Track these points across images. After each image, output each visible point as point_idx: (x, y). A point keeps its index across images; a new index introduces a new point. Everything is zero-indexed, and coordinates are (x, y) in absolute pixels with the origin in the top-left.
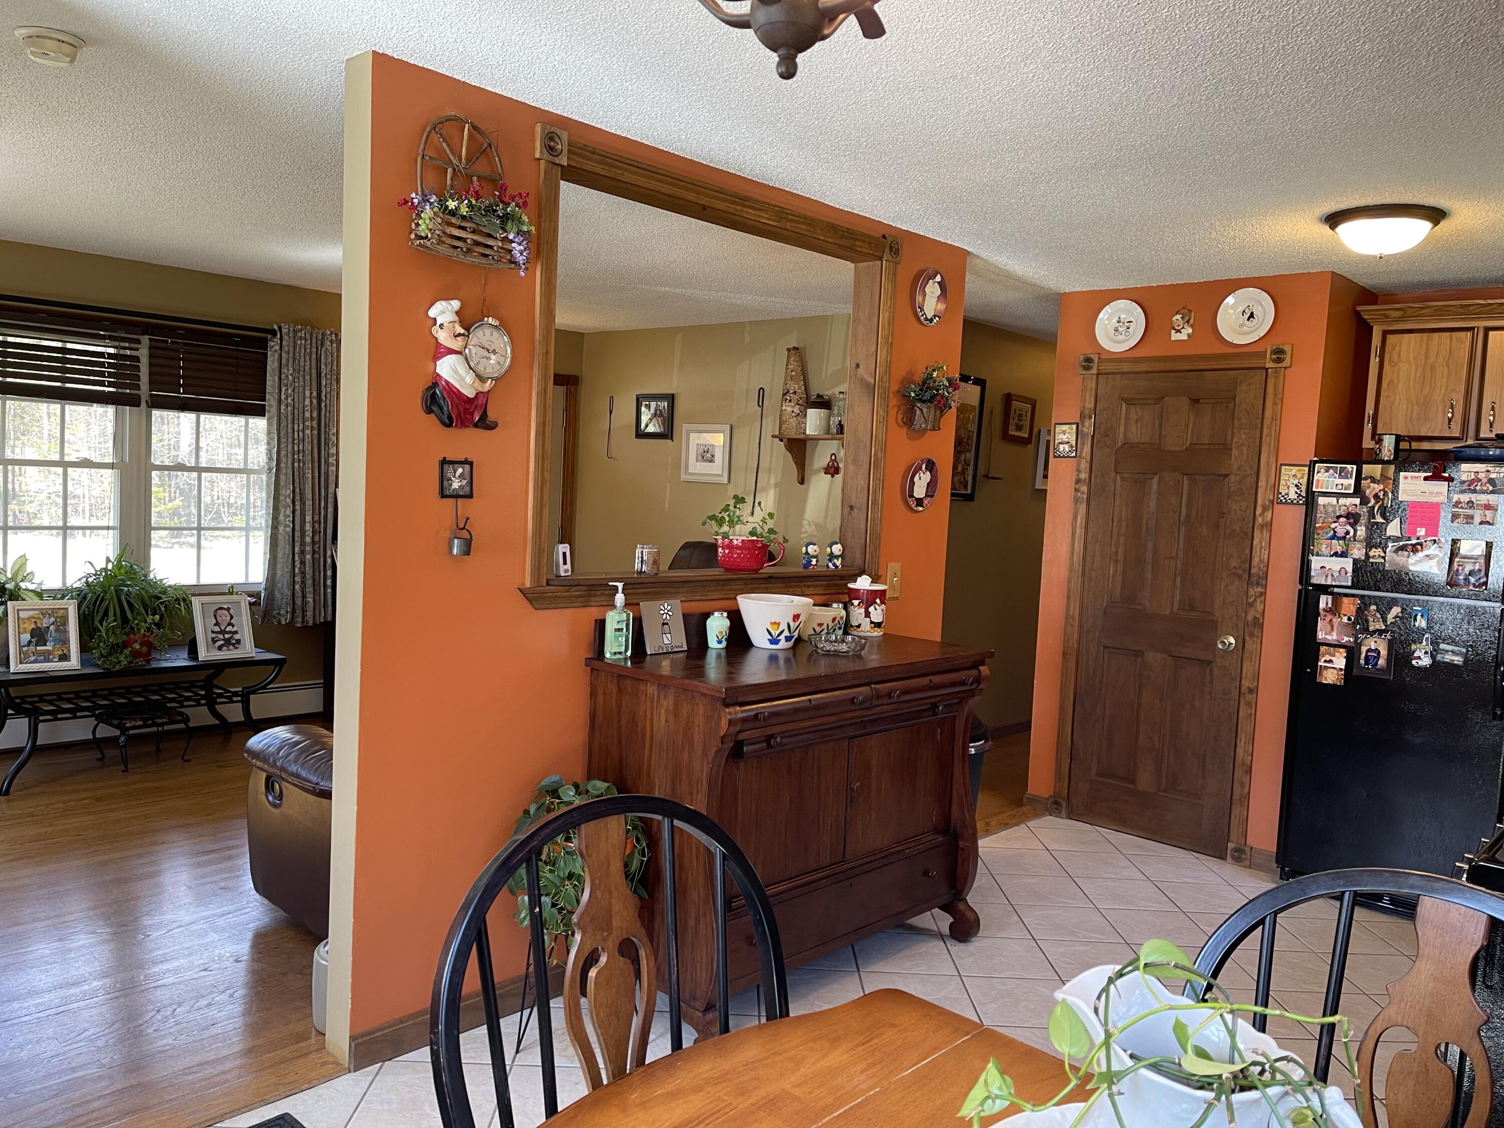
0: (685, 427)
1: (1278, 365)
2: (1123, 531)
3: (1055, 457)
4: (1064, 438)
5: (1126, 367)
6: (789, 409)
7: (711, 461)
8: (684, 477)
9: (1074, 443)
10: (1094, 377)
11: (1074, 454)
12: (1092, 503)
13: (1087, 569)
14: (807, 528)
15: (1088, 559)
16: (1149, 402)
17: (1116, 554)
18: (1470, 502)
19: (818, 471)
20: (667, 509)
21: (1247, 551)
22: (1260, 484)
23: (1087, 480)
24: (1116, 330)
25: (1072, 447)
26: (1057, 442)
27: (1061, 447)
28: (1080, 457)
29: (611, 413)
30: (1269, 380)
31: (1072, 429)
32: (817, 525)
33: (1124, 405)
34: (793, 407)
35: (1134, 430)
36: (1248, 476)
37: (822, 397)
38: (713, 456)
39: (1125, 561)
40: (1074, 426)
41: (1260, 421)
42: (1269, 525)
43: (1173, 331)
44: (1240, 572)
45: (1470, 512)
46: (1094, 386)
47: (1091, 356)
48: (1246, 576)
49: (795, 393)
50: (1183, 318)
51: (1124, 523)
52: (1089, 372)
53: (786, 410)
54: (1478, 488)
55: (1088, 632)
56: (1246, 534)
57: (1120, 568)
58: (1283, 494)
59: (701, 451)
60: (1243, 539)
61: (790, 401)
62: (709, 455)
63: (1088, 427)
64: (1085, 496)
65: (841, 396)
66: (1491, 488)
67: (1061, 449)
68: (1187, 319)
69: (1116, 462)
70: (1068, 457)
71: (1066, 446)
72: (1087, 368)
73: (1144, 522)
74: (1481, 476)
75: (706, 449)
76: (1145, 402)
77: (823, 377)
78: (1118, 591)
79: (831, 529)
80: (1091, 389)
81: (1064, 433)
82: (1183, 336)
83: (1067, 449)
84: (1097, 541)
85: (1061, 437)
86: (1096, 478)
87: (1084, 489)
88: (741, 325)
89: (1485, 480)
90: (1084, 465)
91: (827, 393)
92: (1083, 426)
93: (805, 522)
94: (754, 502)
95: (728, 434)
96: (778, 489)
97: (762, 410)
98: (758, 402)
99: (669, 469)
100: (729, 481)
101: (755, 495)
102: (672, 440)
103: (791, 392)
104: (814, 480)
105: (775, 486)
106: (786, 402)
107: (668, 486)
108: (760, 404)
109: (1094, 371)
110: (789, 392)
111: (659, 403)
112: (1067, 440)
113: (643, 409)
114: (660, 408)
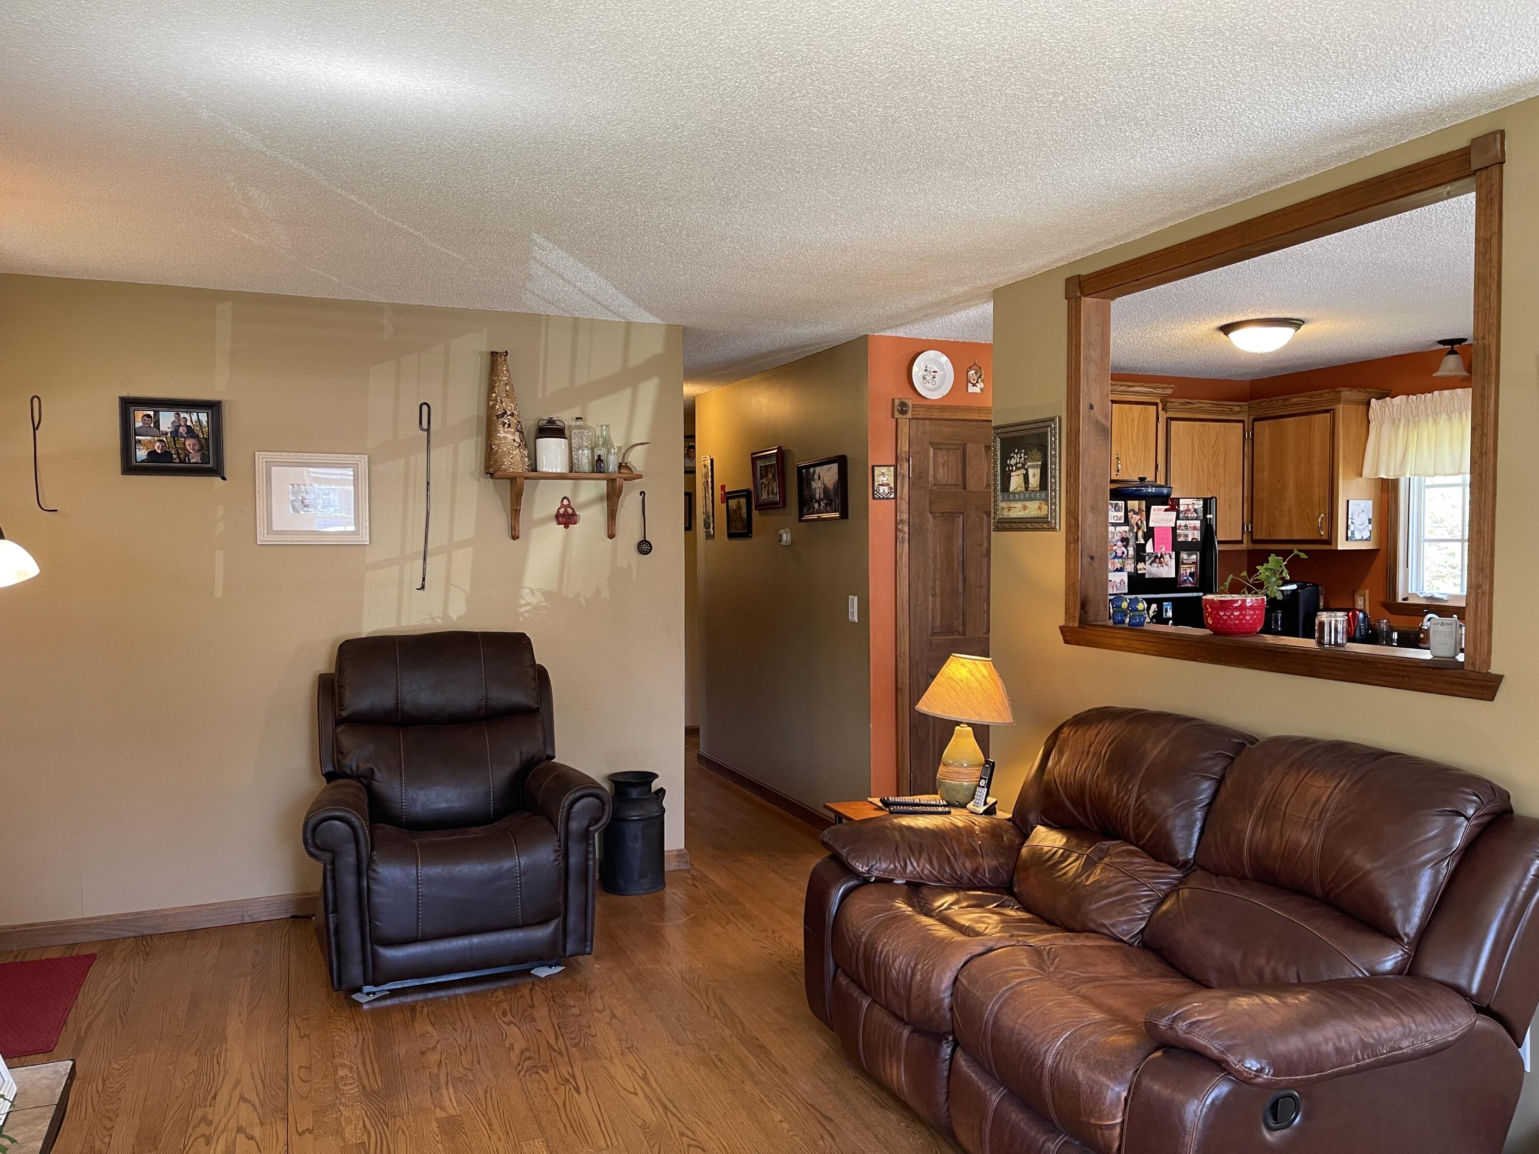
0: (261, 457)
2: (938, 567)
3: (874, 498)
4: (884, 480)
5: (935, 414)
6: (510, 437)
8: (263, 538)
9: (892, 485)
10: (908, 420)
12: (912, 542)
13: (912, 606)
14: (530, 599)
15: (914, 596)
16: (952, 447)
17: (934, 588)
18: (1186, 526)
19: (543, 521)
20: (219, 593)
23: (907, 520)
24: (924, 378)
25: (891, 488)
26: (876, 484)
27: (881, 488)
29: (35, 429)
32: (546, 594)
33: (932, 449)
34: (514, 434)
35: (941, 472)
37: (552, 421)
39: (942, 594)
40: (892, 468)
43: (969, 384)
45: (1186, 532)
46: (908, 429)
47: (906, 401)
49: (512, 415)
50: (976, 373)
51: (938, 559)
52: (904, 416)
54: (1189, 515)
55: (917, 664)
57: (938, 600)
61: (509, 426)
63: (904, 468)
64: (907, 536)
65: (578, 423)
66: (1196, 515)
67: (881, 491)
68: (979, 374)
69: (931, 503)
70: (888, 498)
71: (886, 488)
72: (902, 412)
73: (955, 555)
74: (1190, 507)
76: (949, 447)
78: (938, 623)
79: (571, 596)
80: (906, 436)
81: (883, 474)
82: (977, 390)
83: (887, 491)
84: (918, 578)
85: (879, 479)
86: (915, 518)
87: (906, 529)
88: (375, 308)
89: (1192, 510)
90: (904, 506)
91: (556, 417)
92: (901, 468)
93: (525, 591)
94: (424, 569)
95: (365, 469)
96: (470, 549)
97: (428, 435)
98: (421, 423)
99: (220, 527)
100: (370, 542)
101: (425, 559)
102: (224, 479)
103: (509, 413)
104: (535, 532)
105: (464, 544)
106: (504, 426)
107: (219, 553)
108: (425, 426)
109: (909, 415)
110: (506, 413)
111: (182, 415)
112: (886, 482)
113: (139, 424)
114: (189, 423)
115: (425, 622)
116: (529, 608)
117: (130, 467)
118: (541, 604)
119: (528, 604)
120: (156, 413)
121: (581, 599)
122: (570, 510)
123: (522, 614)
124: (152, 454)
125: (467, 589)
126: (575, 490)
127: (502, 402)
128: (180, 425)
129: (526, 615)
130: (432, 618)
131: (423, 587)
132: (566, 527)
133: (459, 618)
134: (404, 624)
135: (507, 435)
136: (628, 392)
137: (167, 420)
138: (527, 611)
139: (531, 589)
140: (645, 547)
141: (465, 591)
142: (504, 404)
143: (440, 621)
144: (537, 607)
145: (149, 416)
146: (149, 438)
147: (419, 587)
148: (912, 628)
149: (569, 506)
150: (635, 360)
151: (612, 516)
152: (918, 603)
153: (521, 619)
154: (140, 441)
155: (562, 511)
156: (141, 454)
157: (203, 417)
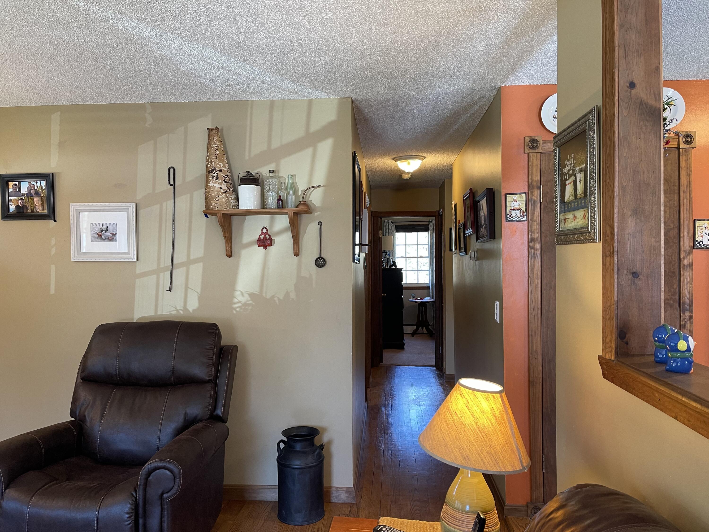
0: (73, 207)
1: (688, 146)
3: (507, 221)
4: (516, 206)
6: (217, 186)
7: (112, 238)
8: (74, 257)
9: (524, 209)
10: (539, 155)
11: (525, 218)
12: (545, 258)
13: (544, 311)
14: (240, 298)
15: (545, 303)
19: (249, 245)
20: (52, 291)
21: (676, 286)
22: (682, 235)
23: (539, 239)
25: (523, 212)
26: (508, 209)
27: (513, 213)
28: (532, 220)
30: (681, 157)
31: (521, 197)
32: (251, 295)
34: (221, 184)
36: (671, 229)
37: (251, 174)
38: (114, 235)
40: (524, 196)
41: (677, 188)
42: (691, 265)
44: (672, 302)
46: (539, 162)
47: (536, 138)
48: (676, 305)
49: (221, 170)
52: (536, 151)
53: (213, 187)
56: (674, 273)
58: (699, 241)
59: (97, 230)
60: (671, 277)
61: (217, 178)
62: (108, 234)
63: (536, 195)
64: (539, 252)
65: (271, 174)
67: (513, 215)
70: (520, 221)
71: (518, 213)
72: (533, 148)
75: (104, 228)
77: (247, 157)
79: (268, 297)
80: (537, 165)
81: (515, 201)
83: (519, 215)
85: (511, 205)
86: (546, 237)
87: (538, 246)
88: (141, 107)
90: (536, 227)
91: (255, 171)
92: (532, 195)
93: (237, 293)
94: (171, 278)
95: (133, 212)
96: (201, 264)
97: (174, 188)
98: (169, 180)
99: (53, 251)
100: (138, 259)
101: (172, 271)
102: (55, 221)
103: (217, 169)
104: (244, 253)
105: (196, 261)
106: (213, 179)
107: (53, 267)
108: (172, 182)
109: (540, 150)
110: (215, 169)
111: (33, 183)
112: (518, 207)
113: (11, 190)
114: (36, 188)
115: (173, 313)
116: (239, 305)
117: (7, 217)
118: (248, 303)
119: (240, 302)
120: (19, 182)
121: (276, 299)
122: (267, 237)
123: (235, 309)
124: (17, 207)
125: (199, 290)
126: (272, 222)
127: (212, 162)
128: (31, 189)
129: (238, 309)
130: (177, 310)
131: (170, 290)
132: (265, 248)
133: (194, 310)
134: (159, 313)
135: (215, 185)
136: (310, 150)
137: (25, 186)
138: (238, 307)
139: (241, 291)
140: (321, 262)
141: (197, 292)
142: (213, 163)
143: (182, 312)
144: (245, 304)
145: (15, 185)
146: (16, 198)
147: (168, 289)
148: (544, 330)
149: (267, 233)
150: (315, 127)
151: (296, 240)
152: (550, 310)
153: (235, 312)
154: (11, 200)
155: (262, 237)
156: (12, 208)
157: (43, 183)
